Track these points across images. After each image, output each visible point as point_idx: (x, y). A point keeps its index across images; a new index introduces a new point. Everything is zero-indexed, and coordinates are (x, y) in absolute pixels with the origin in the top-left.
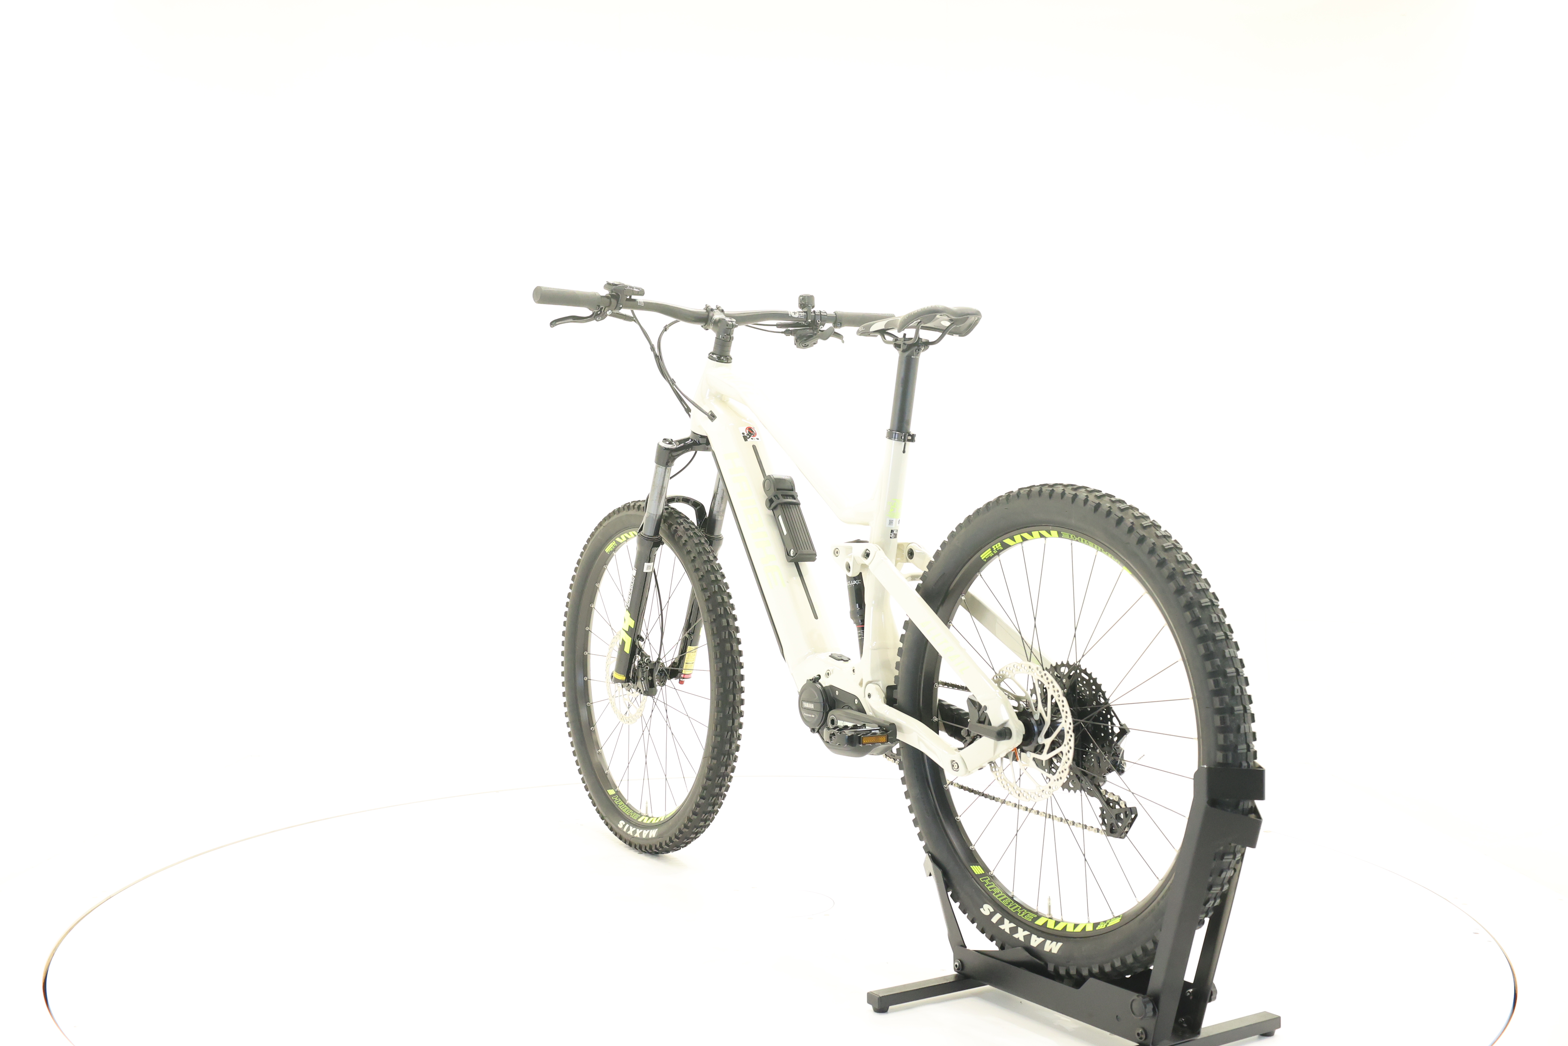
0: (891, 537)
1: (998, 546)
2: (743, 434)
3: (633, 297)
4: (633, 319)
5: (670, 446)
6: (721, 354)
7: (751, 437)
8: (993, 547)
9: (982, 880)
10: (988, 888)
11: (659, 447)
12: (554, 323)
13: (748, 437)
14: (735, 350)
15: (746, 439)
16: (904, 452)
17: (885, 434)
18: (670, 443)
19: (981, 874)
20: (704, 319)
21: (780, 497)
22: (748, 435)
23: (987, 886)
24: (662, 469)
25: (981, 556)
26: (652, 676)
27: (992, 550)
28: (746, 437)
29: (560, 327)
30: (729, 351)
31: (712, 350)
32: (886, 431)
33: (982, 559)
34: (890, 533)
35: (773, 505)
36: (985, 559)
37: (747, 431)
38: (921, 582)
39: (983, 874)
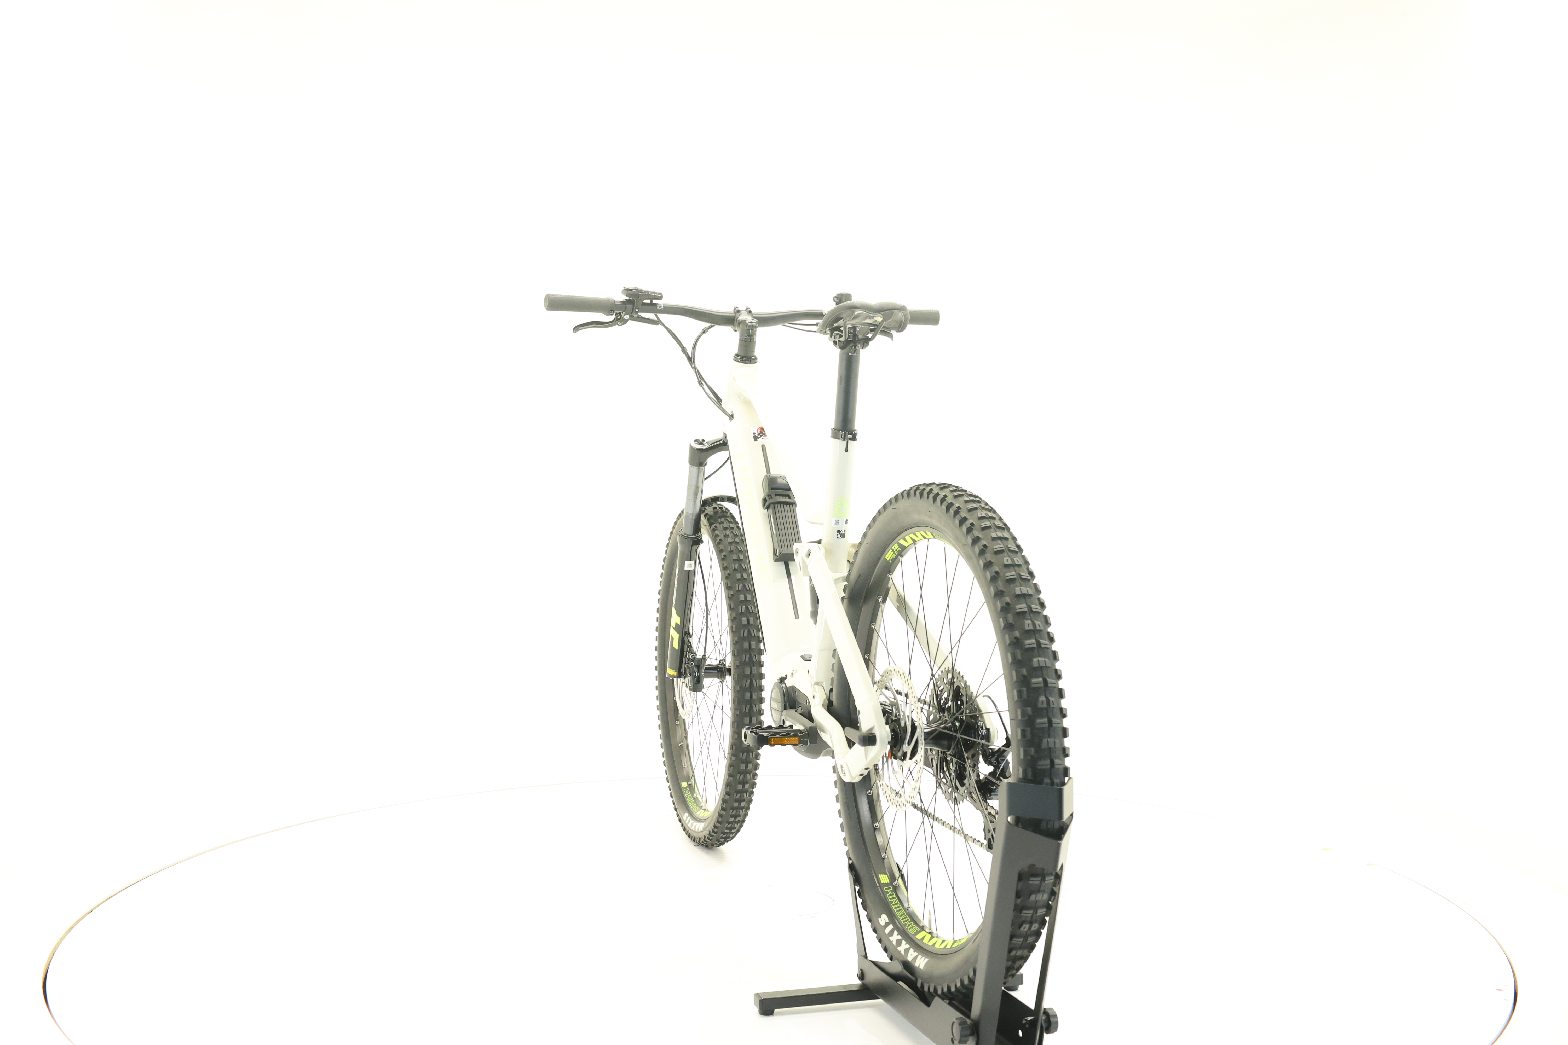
0: (838, 538)
1: (896, 547)
2: (754, 433)
3: (654, 301)
4: (657, 322)
5: (700, 447)
6: (746, 355)
7: (762, 437)
8: (893, 548)
9: (886, 889)
10: (889, 897)
11: (692, 449)
12: (576, 329)
13: (759, 437)
14: (759, 351)
15: (756, 438)
16: (846, 450)
17: (830, 433)
18: (701, 443)
19: (886, 883)
20: (729, 320)
21: (773, 496)
22: (759, 434)
23: (889, 896)
24: (695, 469)
25: (886, 557)
26: (698, 672)
27: (893, 550)
28: (757, 437)
29: (583, 332)
30: (753, 351)
31: (736, 351)
32: (831, 431)
33: (888, 560)
34: (837, 534)
35: (767, 504)
36: (890, 560)
37: (759, 431)
38: (846, 583)
39: (888, 883)
